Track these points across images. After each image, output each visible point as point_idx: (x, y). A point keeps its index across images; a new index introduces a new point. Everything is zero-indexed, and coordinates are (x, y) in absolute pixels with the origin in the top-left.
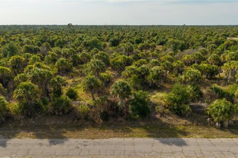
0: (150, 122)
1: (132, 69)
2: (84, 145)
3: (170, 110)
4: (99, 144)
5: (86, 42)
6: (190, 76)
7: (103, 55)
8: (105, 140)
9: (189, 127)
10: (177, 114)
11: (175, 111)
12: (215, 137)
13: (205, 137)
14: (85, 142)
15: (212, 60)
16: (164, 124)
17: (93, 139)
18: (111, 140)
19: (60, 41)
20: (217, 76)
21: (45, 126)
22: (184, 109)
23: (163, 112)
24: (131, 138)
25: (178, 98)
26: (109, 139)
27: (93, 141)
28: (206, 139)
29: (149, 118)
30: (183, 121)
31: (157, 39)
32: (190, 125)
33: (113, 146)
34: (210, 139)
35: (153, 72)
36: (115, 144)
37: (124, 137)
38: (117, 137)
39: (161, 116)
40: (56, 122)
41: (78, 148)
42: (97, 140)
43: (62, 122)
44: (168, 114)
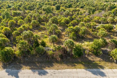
0: (83, 59)
1: (71, 28)
2: (54, 73)
3: (92, 52)
4: (61, 72)
5: (44, 9)
6: (102, 35)
7: (55, 18)
8: (63, 70)
9: (101, 62)
10: (95, 55)
11: (95, 53)
12: (114, 68)
13: (110, 68)
14: (54, 71)
15: (110, 20)
16: (90, 61)
17: (58, 70)
18: (66, 70)
19: (29, 6)
20: (113, 30)
21: (33, 62)
22: (99, 53)
23: (89, 54)
24: (76, 69)
25: (96, 47)
26: (65, 70)
27: (57, 71)
28: (110, 69)
29: (82, 57)
30: (99, 59)
31: (79, 4)
32: (102, 61)
33: (68, 74)
34: (112, 69)
35: (82, 30)
36: (69, 73)
37: (72, 69)
38: (69, 69)
39: (88, 56)
40: (38, 60)
41: (52, 75)
42: (59, 70)
43: (41, 60)
44: (91, 55)
